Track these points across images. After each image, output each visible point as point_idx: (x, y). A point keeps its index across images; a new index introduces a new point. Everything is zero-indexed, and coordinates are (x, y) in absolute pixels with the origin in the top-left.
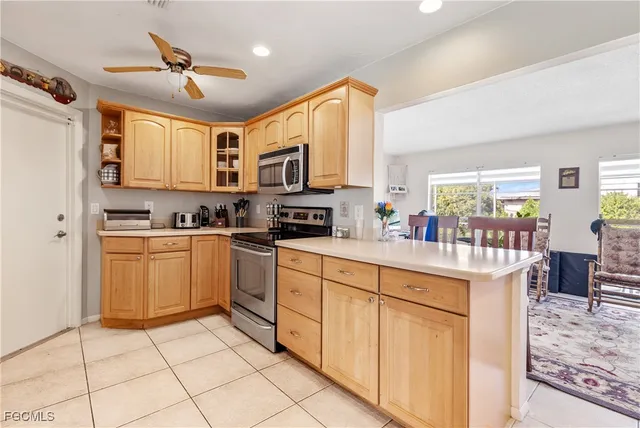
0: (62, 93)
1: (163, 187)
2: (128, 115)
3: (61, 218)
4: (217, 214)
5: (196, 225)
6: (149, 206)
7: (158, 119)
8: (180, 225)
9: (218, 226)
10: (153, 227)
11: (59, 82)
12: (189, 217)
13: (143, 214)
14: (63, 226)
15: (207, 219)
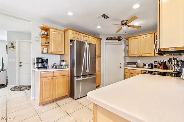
0: (119, 39)
1: (138, 56)
2: (129, 39)
3: (120, 64)
4: (160, 64)
5: (150, 67)
6: (139, 61)
7: (137, 37)
8: (144, 67)
9: (160, 69)
10: (137, 67)
11: (119, 37)
12: (147, 65)
13: (135, 63)
14: (121, 65)
15: (156, 66)
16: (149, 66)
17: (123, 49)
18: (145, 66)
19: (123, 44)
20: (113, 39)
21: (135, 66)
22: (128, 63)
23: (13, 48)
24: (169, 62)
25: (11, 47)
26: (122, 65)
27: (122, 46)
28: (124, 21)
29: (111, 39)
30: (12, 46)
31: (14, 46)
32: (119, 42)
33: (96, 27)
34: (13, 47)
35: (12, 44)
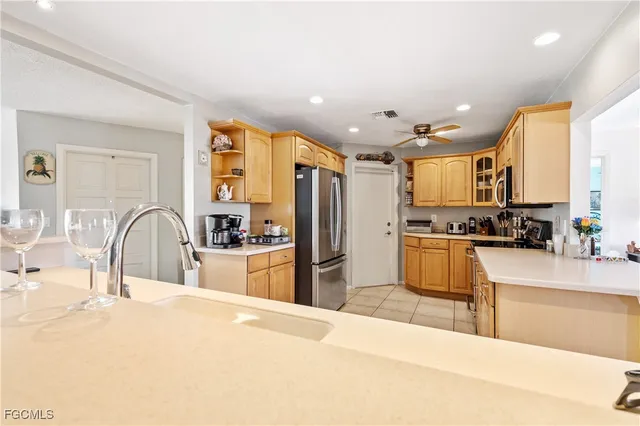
0: (387, 159)
1: (437, 205)
2: (416, 163)
3: (389, 224)
4: (481, 224)
5: (462, 232)
6: (434, 218)
7: (434, 160)
8: (450, 231)
9: (482, 234)
10: (433, 232)
11: (386, 154)
12: (456, 226)
13: (427, 223)
14: (390, 229)
15: (474, 228)
16: (460, 228)
17: (396, 185)
18: (452, 228)
19: (396, 174)
20: (373, 160)
21: (429, 229)
22: (411, 223)
23: (41, 176)
24: (499, 219)
25: (35, 173)
26: (394, 229)
27: (392, 178)
28: (422, 126)
29: (369, 158)
30: (39, 168)
31: (49, 167)
32: (387, 166)
33: (348, 130)
34: (44, 172)
35: (39, 161)
